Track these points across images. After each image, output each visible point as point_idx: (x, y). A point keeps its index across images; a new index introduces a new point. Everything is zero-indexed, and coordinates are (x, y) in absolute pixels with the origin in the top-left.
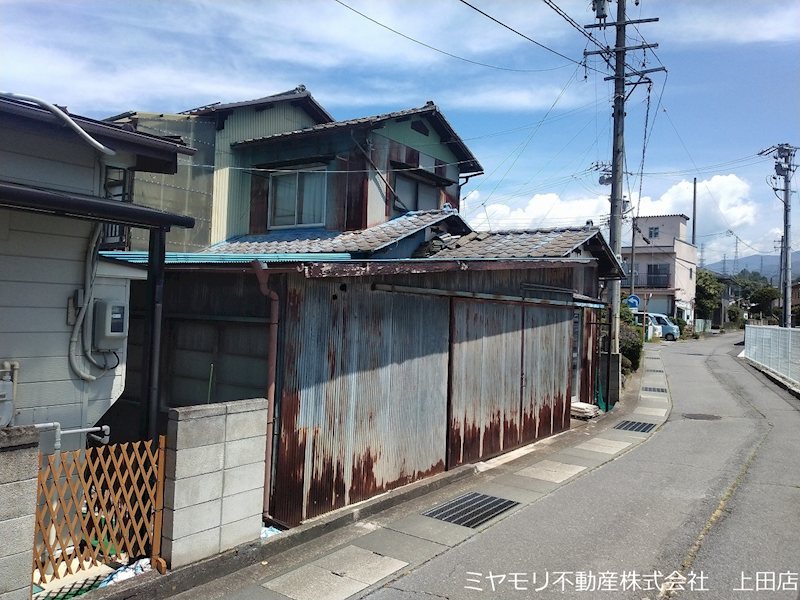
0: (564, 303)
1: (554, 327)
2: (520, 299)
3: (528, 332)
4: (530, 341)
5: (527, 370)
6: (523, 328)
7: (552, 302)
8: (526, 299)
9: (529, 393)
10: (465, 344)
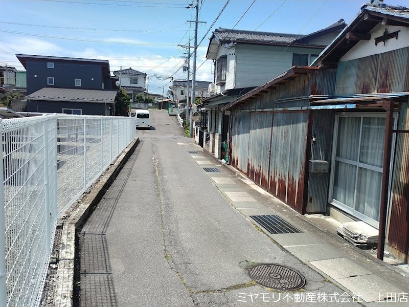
0: (299, 108)
1: (290, 127)
2: (271, 110)
3: (275, 128)
4: (275, 134)
5: (273, 150)
6: (272, 126)
7: (289, 109)
8: (275, 109)
9: (273, 164)
10: (252, 131)
